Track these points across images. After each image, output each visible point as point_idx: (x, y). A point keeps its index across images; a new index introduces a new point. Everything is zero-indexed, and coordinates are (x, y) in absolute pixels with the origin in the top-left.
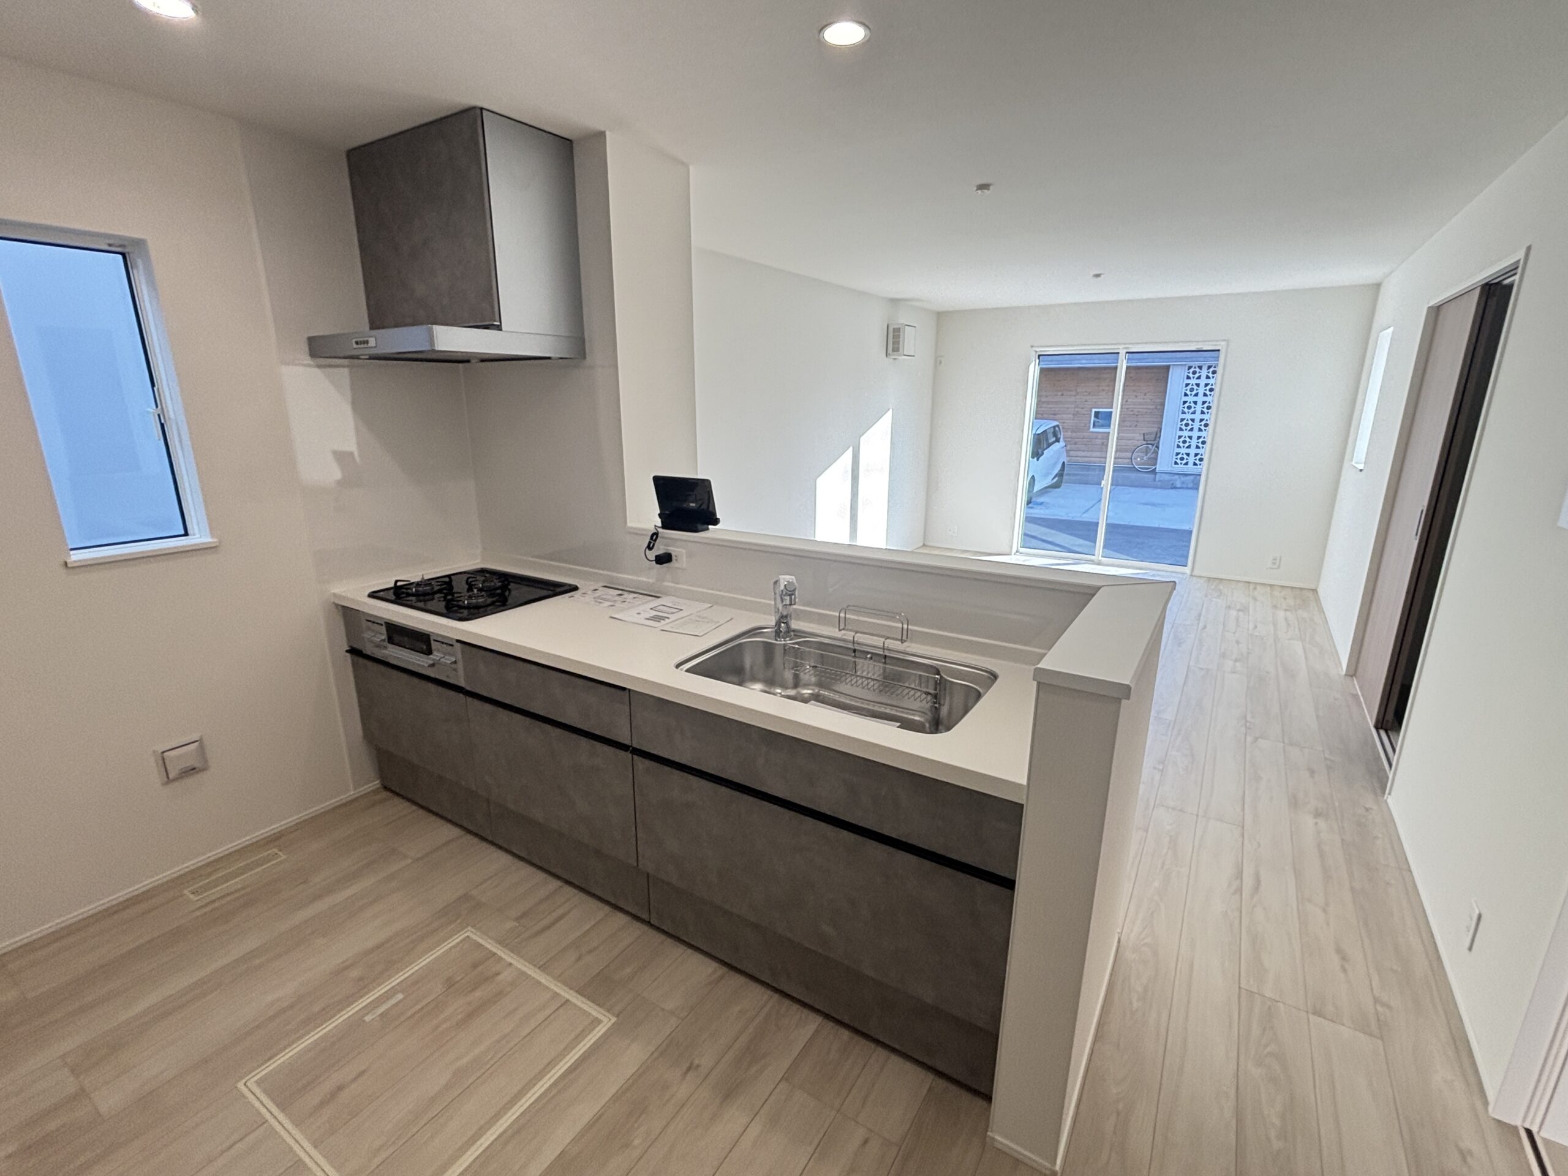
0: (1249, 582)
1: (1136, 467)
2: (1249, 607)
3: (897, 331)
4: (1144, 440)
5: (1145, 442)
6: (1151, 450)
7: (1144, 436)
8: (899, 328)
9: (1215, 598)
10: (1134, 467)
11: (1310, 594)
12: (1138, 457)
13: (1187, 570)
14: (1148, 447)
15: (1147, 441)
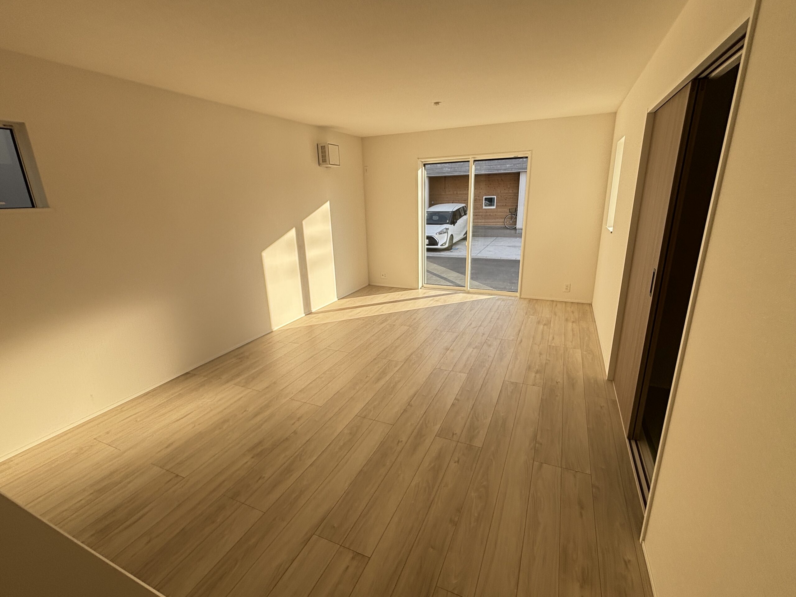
0: (553, 301)
1: (507, 226)
2: (551, 321)
3: (323, 148)
4: (510, 212)
5: (510, 213)
6: (513, 217)
7: (510, 210)
8: (325, 146)
9: (531, 315)
10: (506, 227)
11: (588, 308)
12: (507, 221)
13: (518, 294)
14: (512, 216)
15: (511, 213)
